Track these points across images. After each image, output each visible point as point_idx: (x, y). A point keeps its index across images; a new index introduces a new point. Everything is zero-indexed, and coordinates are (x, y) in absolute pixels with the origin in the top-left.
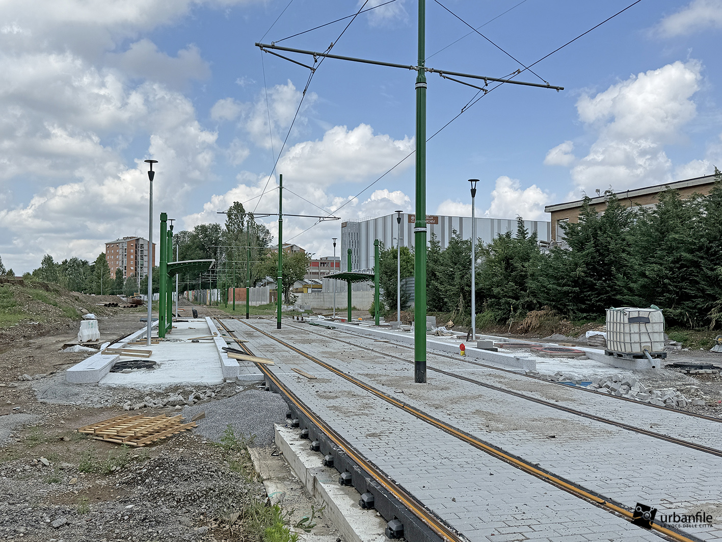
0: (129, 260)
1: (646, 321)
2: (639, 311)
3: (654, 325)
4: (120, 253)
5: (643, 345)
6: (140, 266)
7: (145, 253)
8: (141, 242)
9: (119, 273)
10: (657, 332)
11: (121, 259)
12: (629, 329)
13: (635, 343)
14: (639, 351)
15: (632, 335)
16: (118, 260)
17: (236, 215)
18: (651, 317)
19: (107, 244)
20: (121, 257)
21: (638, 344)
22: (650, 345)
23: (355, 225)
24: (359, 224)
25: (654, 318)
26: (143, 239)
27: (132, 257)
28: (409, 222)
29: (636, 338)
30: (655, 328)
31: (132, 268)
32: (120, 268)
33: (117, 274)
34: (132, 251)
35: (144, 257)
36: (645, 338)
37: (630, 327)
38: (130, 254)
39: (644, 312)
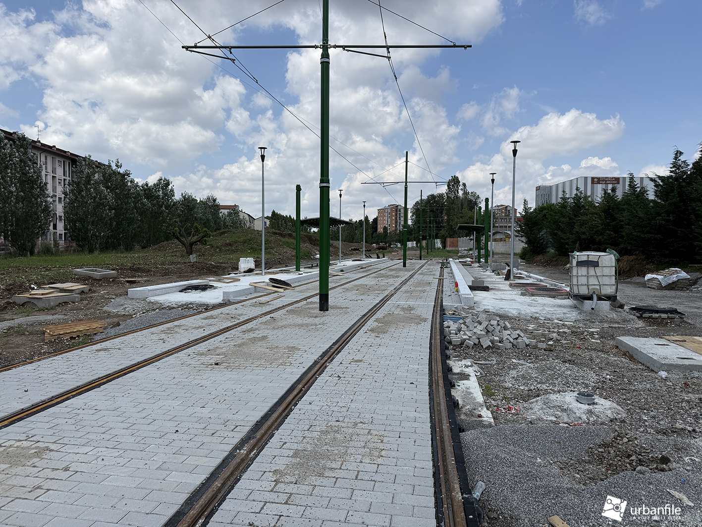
0: (392, 220)
1: (595, 264)
2: (588, 255)
3: (604, 268)
4: (386, 215)
5: (590, 287)
6: (398, 224)
8: (399, 208)
9: (385, 229)
10: (607, 276)
11: (386, 219)
12: (576, 272)
13: (582, 285)
14: (587, 293)
15: (579, 278)
16: (385, 220)
17: (453, 186)
18: (601, 261)
19: (378, 210)
20: (386, 218)
21: (586, 287)
22: (598, 288)
23: (548, 188)
24: (551, 187)
25: (604, 261)
26: (400, 206)
27: (393, 218)
28: (592, 183)
29: (583, 280)
30: (604, 272)
31: (394, 225)
32: (386, 226)
33: (384, 229)
34: (394, 214)
35: (401, 218)
36: (593, 281)
37: (577, 270)
38: (393, 216)
39: (593, 255)
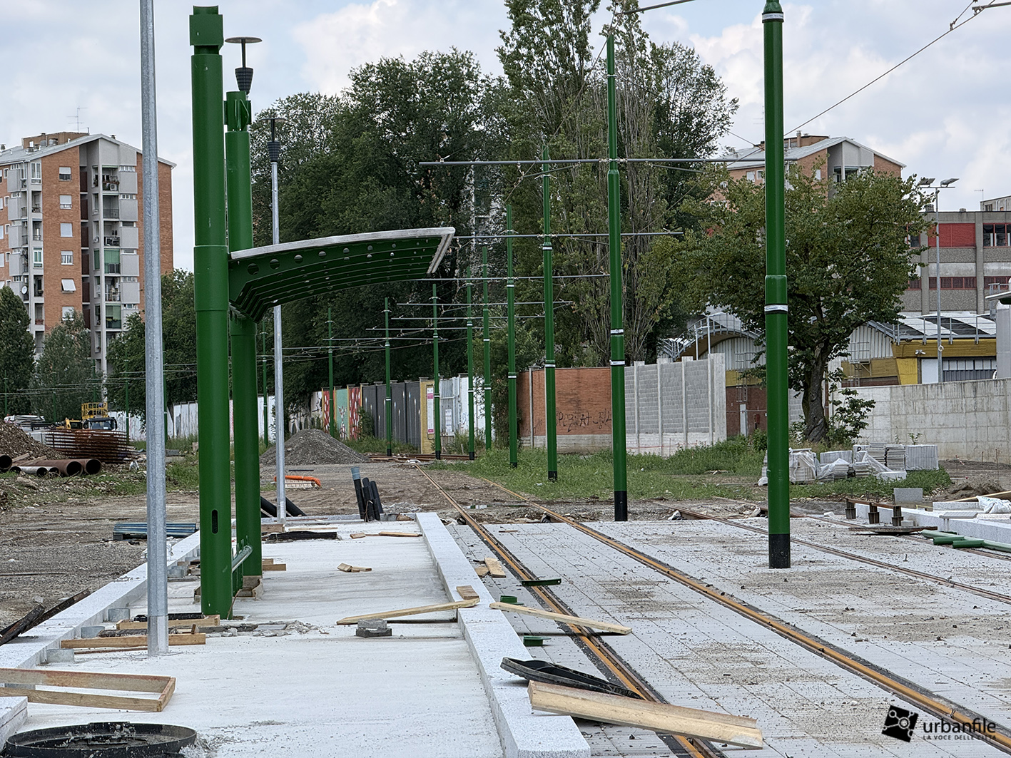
0: (54, 246)
4: (13, 213)
7: (127, 208)
8: (105, 158)
20: (14, 231)
26: (112, 141)
27: (67, 231)
31: (69, 285)
34: (66, 201)
35: (123, 231)
38: (57, 217)
